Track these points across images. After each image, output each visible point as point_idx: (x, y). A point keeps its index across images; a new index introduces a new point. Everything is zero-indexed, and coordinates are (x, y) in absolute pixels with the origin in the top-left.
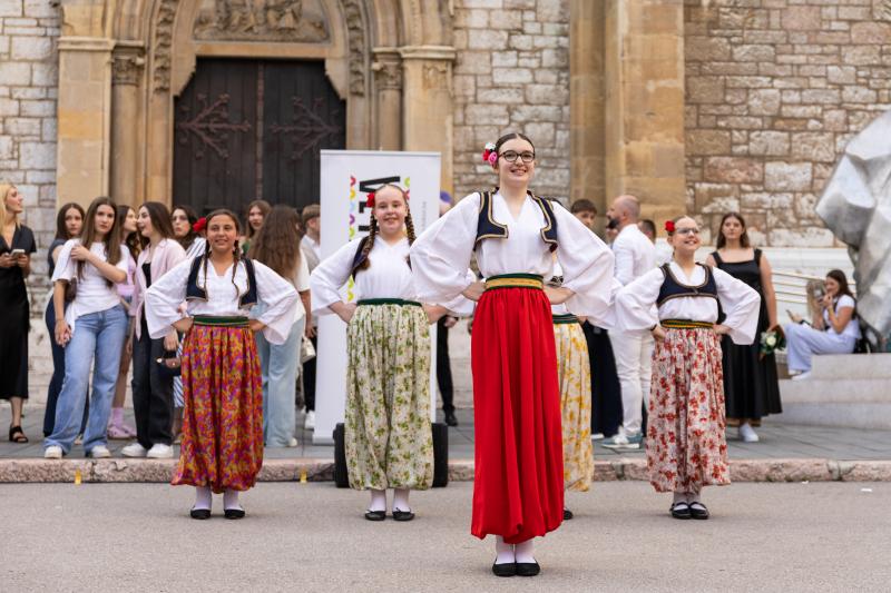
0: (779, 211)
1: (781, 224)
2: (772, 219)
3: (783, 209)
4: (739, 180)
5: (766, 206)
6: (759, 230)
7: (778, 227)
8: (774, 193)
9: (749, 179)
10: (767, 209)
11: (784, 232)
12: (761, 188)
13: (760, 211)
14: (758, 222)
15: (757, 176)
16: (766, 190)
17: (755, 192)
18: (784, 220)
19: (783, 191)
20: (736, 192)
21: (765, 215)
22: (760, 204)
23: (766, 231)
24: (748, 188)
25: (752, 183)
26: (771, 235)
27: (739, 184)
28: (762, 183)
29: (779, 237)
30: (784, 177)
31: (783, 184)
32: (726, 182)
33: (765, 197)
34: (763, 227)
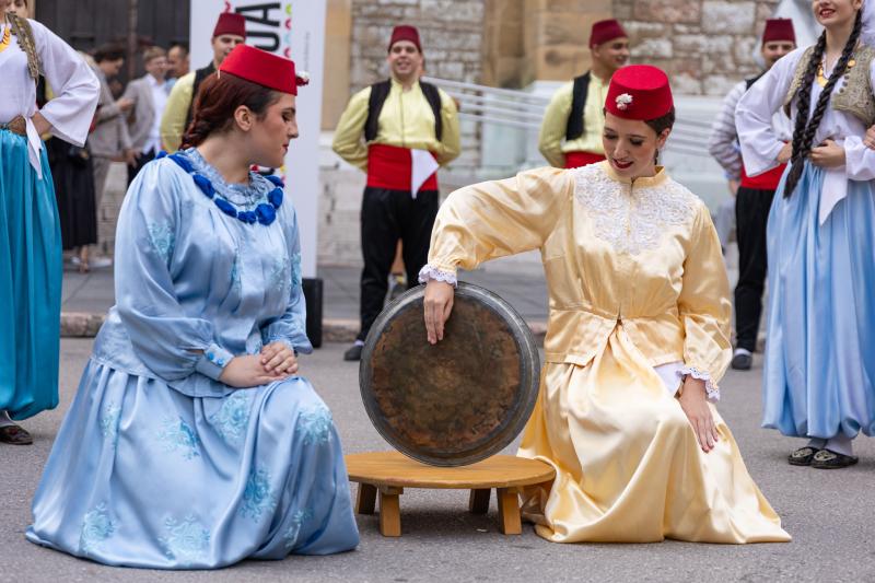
0: (716, 57)
1: (718, 71)
2: (708, 65)
3: (720, 53)
4: (672, 19)
5: (702, 50)
6: (692, 75)
7: (713, 73)
8: (711, 35)
9: (684, 18)
10: (702, 54)
11: (720, 80)
12: (696, 29)
13: (696, 55)
14: (692, 68)
15: (693, 16)
16: (703, 32)
17: (691, 33)
18: (721, 66)
19: (722, 33)
20: (669, 33)
21: (700, 60)
22: (695, 47)
23: (701, 78)
24: (682, 28)
25: (688, 23)
26: (707, 83)
27: (672, 24)
28: (698, 23)
29: (716, 85)
30: (722, 18)
31: (721, 26)
32: (659, 21)
33: (701, 39)
34: (698, 73)
